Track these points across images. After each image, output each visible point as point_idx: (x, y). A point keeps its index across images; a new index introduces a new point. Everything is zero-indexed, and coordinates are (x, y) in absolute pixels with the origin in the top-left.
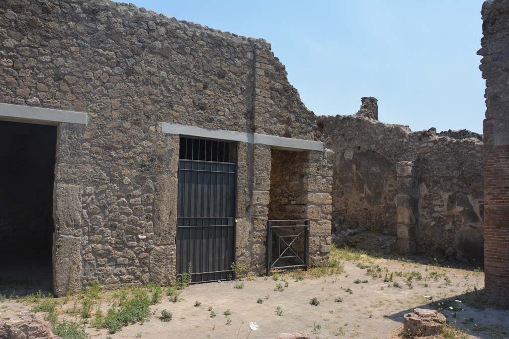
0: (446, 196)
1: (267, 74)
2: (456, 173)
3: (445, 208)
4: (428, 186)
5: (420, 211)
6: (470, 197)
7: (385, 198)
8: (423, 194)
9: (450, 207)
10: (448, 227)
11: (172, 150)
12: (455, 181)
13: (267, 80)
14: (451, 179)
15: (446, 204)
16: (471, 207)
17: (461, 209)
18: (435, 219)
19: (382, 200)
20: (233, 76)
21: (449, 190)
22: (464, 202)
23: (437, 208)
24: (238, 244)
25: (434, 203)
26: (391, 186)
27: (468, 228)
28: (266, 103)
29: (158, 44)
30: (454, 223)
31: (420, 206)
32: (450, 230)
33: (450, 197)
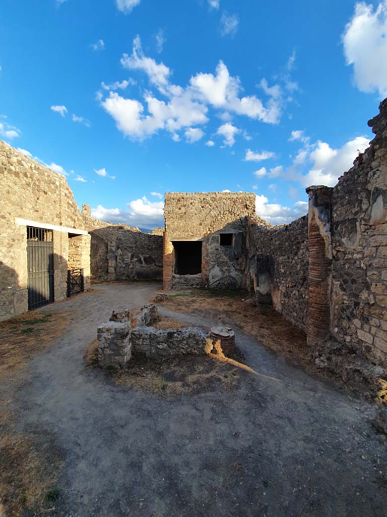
0: (130, 254)
1: (66, 195)
2: (134, 245)
3: (129, 259)
4: (122, 250)
5: (118, 261)
6: (140, 255)
7: (100, 255)
8: (119, 254)
9: (131, 259)
10: (131, 267)
11: (23, 235)
12: (134, 248)
13: (66, 198)
14: (132, 247)
15: (130, 257)
16: (140, 259)
17: (136, 259)
18: (125, 264)
19: (98, 256)
20: (50, 194)
21: (131, 252)
22: (137, 257)
23: (126, 259)
24: (55, 284)
25: (125, 257)
26: (103, 250)
27: (139, 267)
28: (66, 211)
29: (12, 168)
30: (133, 265)
31: (118, 259)
32: (131, 268)
33: (132, 255)
